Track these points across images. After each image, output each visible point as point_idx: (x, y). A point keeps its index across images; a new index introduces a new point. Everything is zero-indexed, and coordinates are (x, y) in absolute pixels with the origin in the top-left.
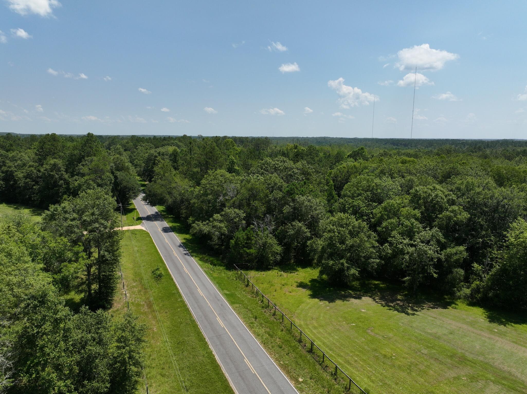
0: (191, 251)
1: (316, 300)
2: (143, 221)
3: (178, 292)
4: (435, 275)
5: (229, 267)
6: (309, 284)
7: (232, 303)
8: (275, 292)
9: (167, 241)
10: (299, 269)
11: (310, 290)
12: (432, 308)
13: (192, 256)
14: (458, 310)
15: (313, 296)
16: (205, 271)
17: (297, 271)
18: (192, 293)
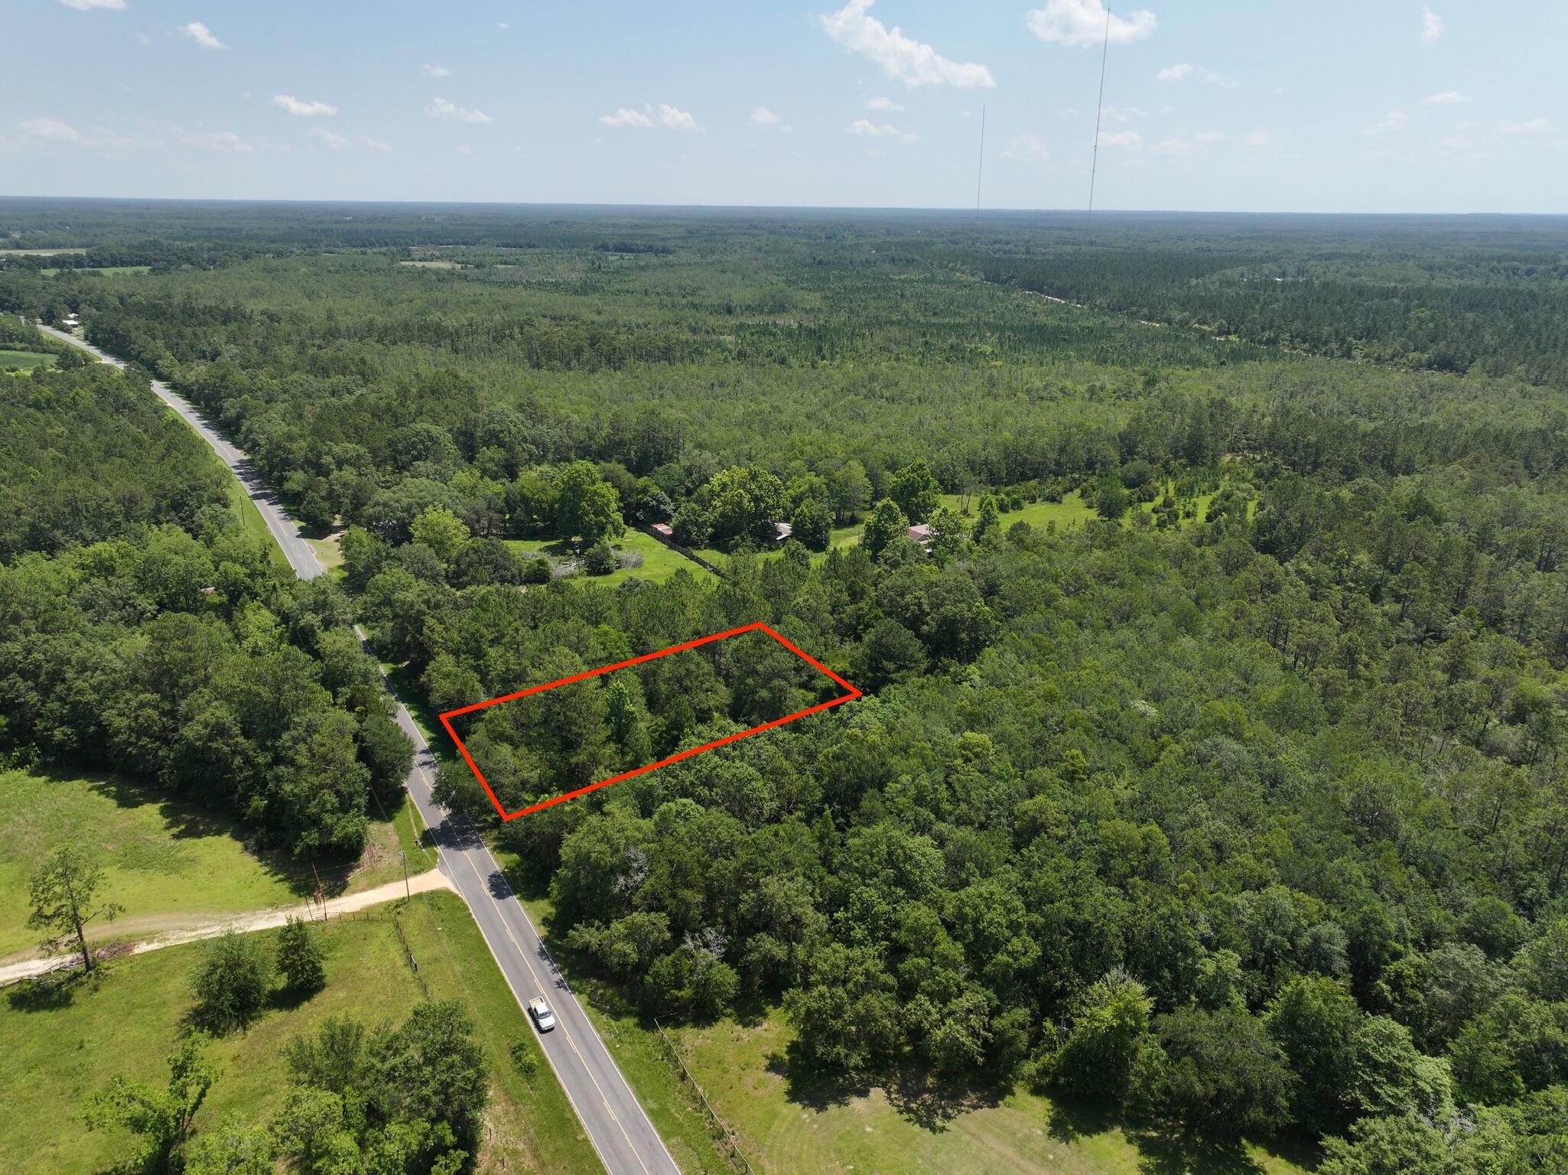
0: (566, 972)
1: (798, 1106)
2: (439, 849)
3: (575, 1116)
4: (980, 1060)
5: (647, 1022)
6: (787, 1057)
7: (666, 1137)
8: (731, 1092)
9: (513, 939)
10: (769, 1009)
11: (788, 1078)
12: (975, 1107)
13: (574, 990)
14: (1012, 1110)
15: (794, 1096)
16: (605, 1042)
17: (765, 1015)
18: (597, 1114)
